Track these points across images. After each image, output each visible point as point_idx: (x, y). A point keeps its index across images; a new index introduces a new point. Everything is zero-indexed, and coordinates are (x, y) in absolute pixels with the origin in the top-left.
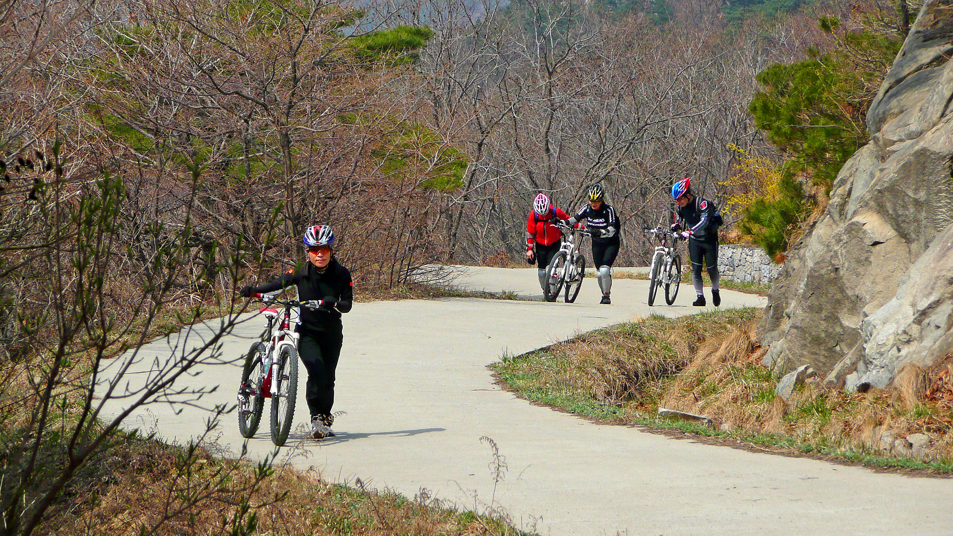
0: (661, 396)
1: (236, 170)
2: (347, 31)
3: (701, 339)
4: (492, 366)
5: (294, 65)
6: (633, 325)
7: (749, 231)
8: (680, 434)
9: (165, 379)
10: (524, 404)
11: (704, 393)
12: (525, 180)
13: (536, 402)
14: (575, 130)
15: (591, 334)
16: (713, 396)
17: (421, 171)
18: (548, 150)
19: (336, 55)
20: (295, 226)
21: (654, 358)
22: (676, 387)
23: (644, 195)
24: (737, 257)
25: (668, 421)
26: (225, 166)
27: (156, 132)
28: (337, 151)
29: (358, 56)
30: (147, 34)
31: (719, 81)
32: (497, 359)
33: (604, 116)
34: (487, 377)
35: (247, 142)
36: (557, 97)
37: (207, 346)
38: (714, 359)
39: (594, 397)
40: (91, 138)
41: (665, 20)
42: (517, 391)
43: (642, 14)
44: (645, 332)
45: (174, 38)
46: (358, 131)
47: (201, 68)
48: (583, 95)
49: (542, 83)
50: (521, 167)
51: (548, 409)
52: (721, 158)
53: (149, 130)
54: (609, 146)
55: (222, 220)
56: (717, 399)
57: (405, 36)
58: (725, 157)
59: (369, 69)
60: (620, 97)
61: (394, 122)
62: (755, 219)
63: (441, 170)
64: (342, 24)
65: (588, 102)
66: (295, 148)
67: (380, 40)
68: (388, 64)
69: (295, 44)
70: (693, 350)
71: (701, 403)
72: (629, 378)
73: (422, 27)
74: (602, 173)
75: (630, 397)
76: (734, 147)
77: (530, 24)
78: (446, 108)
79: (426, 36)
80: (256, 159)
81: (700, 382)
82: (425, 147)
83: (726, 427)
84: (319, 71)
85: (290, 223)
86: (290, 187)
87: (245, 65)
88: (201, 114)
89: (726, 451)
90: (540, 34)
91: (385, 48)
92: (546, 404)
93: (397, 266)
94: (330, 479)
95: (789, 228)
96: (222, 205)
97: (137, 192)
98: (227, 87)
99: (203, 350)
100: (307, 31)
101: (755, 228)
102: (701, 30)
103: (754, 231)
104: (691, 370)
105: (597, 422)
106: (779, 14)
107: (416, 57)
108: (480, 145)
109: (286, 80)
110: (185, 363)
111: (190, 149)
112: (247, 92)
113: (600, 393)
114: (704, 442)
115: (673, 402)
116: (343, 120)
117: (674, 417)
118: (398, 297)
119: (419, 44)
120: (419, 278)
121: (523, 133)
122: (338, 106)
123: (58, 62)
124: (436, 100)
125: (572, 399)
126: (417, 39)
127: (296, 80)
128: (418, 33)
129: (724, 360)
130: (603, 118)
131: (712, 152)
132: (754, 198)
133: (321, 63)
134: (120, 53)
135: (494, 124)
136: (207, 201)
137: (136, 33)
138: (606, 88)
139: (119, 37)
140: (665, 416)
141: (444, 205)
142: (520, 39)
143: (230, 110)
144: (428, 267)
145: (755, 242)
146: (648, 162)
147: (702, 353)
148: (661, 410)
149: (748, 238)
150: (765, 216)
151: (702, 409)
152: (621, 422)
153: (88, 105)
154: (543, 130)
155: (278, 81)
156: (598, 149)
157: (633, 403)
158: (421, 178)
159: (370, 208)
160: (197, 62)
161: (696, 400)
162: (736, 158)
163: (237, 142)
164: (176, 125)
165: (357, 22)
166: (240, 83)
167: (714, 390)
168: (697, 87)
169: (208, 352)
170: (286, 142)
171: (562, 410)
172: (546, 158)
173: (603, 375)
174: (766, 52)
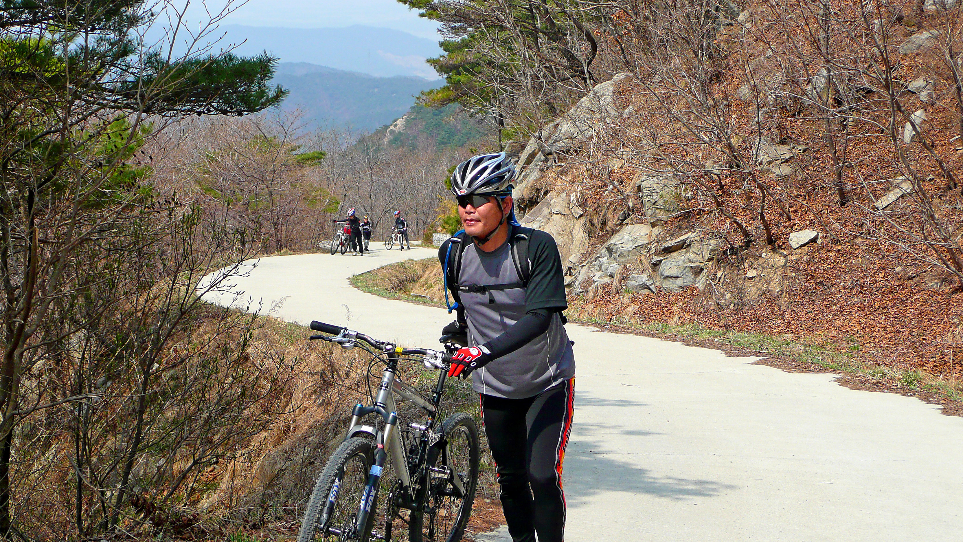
0: (412, 289)
1: (252, 205)
2: (294, 153)
3: (427, 268)
4: (349, 278)
5: (274, 165)
6: (402, 263)
7: (444, 228)
8: (418, 303)
9: (217, 282)
10: (361, 292)
11: (428, 288)
12: (362, 209)
13: (365, 291)
14: (381, 190)
15: (386, 266)
16: (431, 289)
17: (322, 205)
18: (370, 197)
19: (290, 162)
20: (274, 226)
21: (409, 275)
22: (417, 286)
23: (407, 214)
24: (441, 237)
25: (414, 298)
26: (248, 204)
27: (222, 191)
28: (290, 198)
29: (298, 162)
30: (218, 154)
31: (434, 172)
32: (351, 276)
33: (392, 185)
34: (347, 282)
35: (256, 195)
36: (374, 178)
37: (233, 269)
38: (432, 275)
39: (387, 289)
40: (198, 193)
41: (414, 149)
42: (358, 287)
43: (405, 148)
44: (406, 265)
45: (228, 155)
46: (298, 190)
47: (238, 167)
48: (384, 177)
49: (368, 173)
50: (360, 204)
51: (369, 294)
52: (435, 200)
53: (219, 190)
54: (393, 196)
55: (247, 224)
56: (432, 290)
57: (316, 155)
58: (436, 200)
59: (302, 167)
60: (398, 178)
61: (312, 187)
62: (447, 223)
63: (330, 205)
64: (292, 150)
65: (386, 180)
66: (274, 196)
67: (307, 156)
68: (310, 165)
69: (274, 158)
70: (424, 272)
71: (426, 291)
72: (400, 283)
73: (322, 151)
74: (391, 206)
75: (401, 289)
76: (440, 197)
77: (364, 151)
78: (332, 181)
79: (324, 155)
80: (259, 201)
81: (426, 283)
82: (323, 196)
83: (435, 300)
84: (283, 167)
85: (272, 225)
86: (272, 211)
87: (255, 166)
88: (239, 184)
89: (436, 308)
90: (368, 154)
91: (308, 159)
92: (369, 292)
93: (313, 241)
94: (287, 321)
95: (459, 226)
96: (247, 218)
97: (214, 213)
98: (248, 174)
99: (231, 271)
100: (278, 153)
101: (447, 226)
102: (427, 153)
103: (446, 227)
104: (423, 280)
105: (388, 299)
106: (456, 148)
107: (320, 162)
108: (345, 195)
109: (271, 171)
110: (224, 276)
111: (234, 197)
112: (256, 176)
113: (389, 288)
114: (427, 306)
115: (416, 291)
116: (293, 186)
117: (416, 296)
118: (313, 253)
119: (321, 158)
120: (322, 246)
121: (361, 191)
122: (291, 181)
123: (185, 165)
124: (328, 179)
125: (379, 290)
126: (321, 156)
127: (274, 171)
128: (321, 153)
129: (435, 275)
130: (391, 186)
131: (432, 199)
132: (447, 215)
133: (284, 165)
134: (208, 161)
135: (350, 188)
136: (241, 217)
137: (214, 153)
138: (392, 174)
139: (208, 155)
140: (413, 296)
141: (331, 218)
142: (360, 157)
143: (250, 182)
144: (325, 241)
145: (447, 232)
146: (408, 203)
147: (427, 273)
148: (412, 294)
149: (444, 230)
150: (450, 222)
151: (427, 294)
152: (397, 299)
153: (196, 180)
154: (369, 190)
155: (267, 172)
156: (389, 197)
157: (402, 292)
158: (322, 208)
159: (303, 219)
160: (237, 165)
161: (425, 290)
162: (440, 201)
163: (253, 195)
164: (229, 188)
165: (298, 149)
166: (254, 172)
167: (432, 286)
168: (426, 174)
169: (233, 271)
170: (271, 195)
171: (375, 294)
172: (370, 200)
173: (390, 281)
174: (451, 161)
